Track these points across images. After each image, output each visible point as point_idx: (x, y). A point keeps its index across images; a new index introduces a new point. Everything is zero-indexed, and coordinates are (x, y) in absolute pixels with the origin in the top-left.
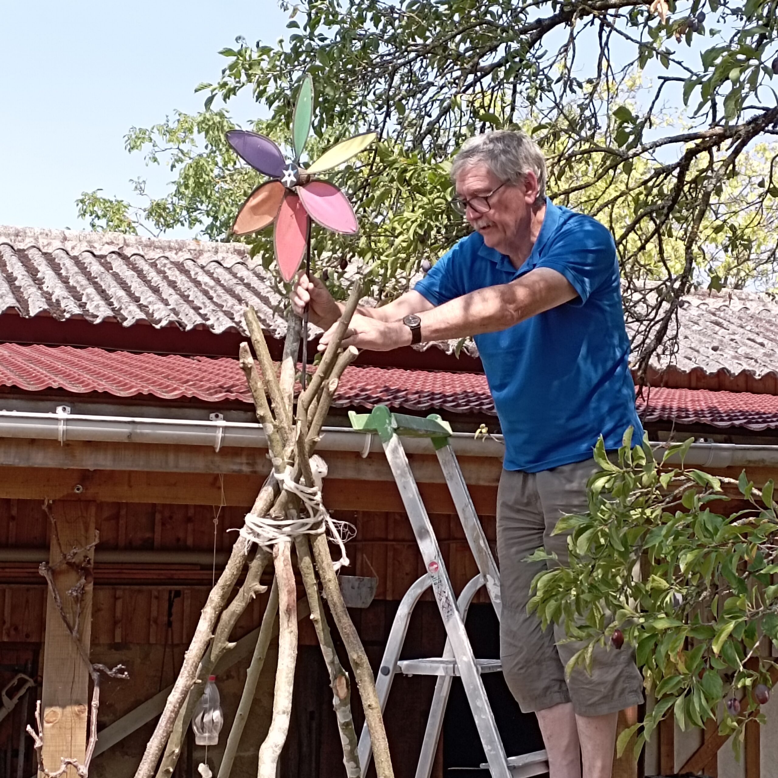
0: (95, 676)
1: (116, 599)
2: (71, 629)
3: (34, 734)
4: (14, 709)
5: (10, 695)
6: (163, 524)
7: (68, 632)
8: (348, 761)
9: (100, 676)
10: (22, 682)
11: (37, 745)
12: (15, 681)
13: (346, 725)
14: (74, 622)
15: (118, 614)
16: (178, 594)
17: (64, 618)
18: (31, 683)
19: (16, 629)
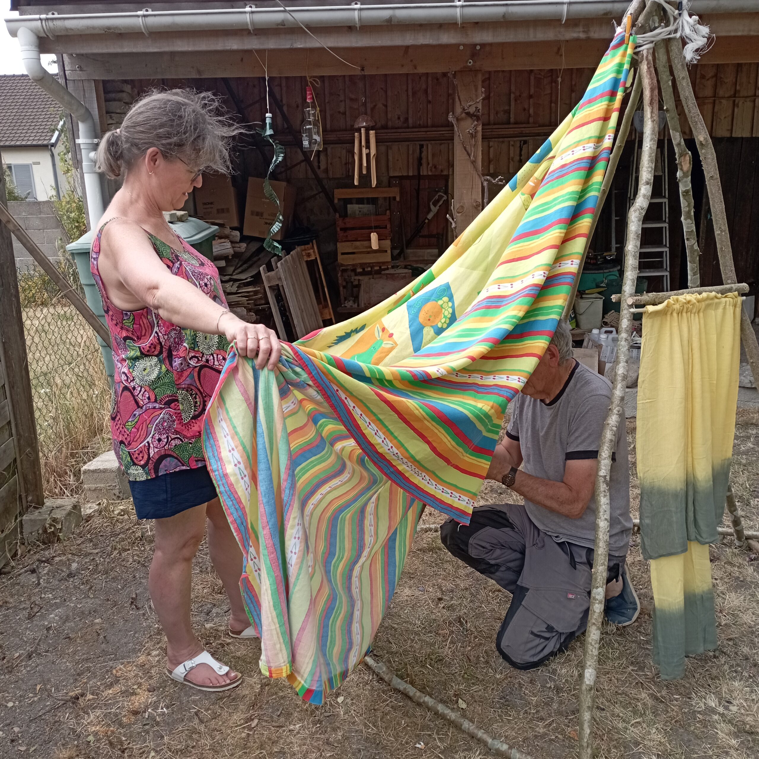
0: (485, 184)
1: (489, 147)
2: (469, 155)
3: (451, 220)
4: (437, 212)
5: (435, 205)
6: (516, 100)
7: (468, 157)
8: (685, 219)
9: (488, 184)
10: (441, 197)
11: (453, 225)
12: (437, 197)
13: (687, 192)
14: (471, 150)
15: (491, 156)
16: (525, 142)
17: (465, 148)
18: (445, 198)
19: (435, 167)
